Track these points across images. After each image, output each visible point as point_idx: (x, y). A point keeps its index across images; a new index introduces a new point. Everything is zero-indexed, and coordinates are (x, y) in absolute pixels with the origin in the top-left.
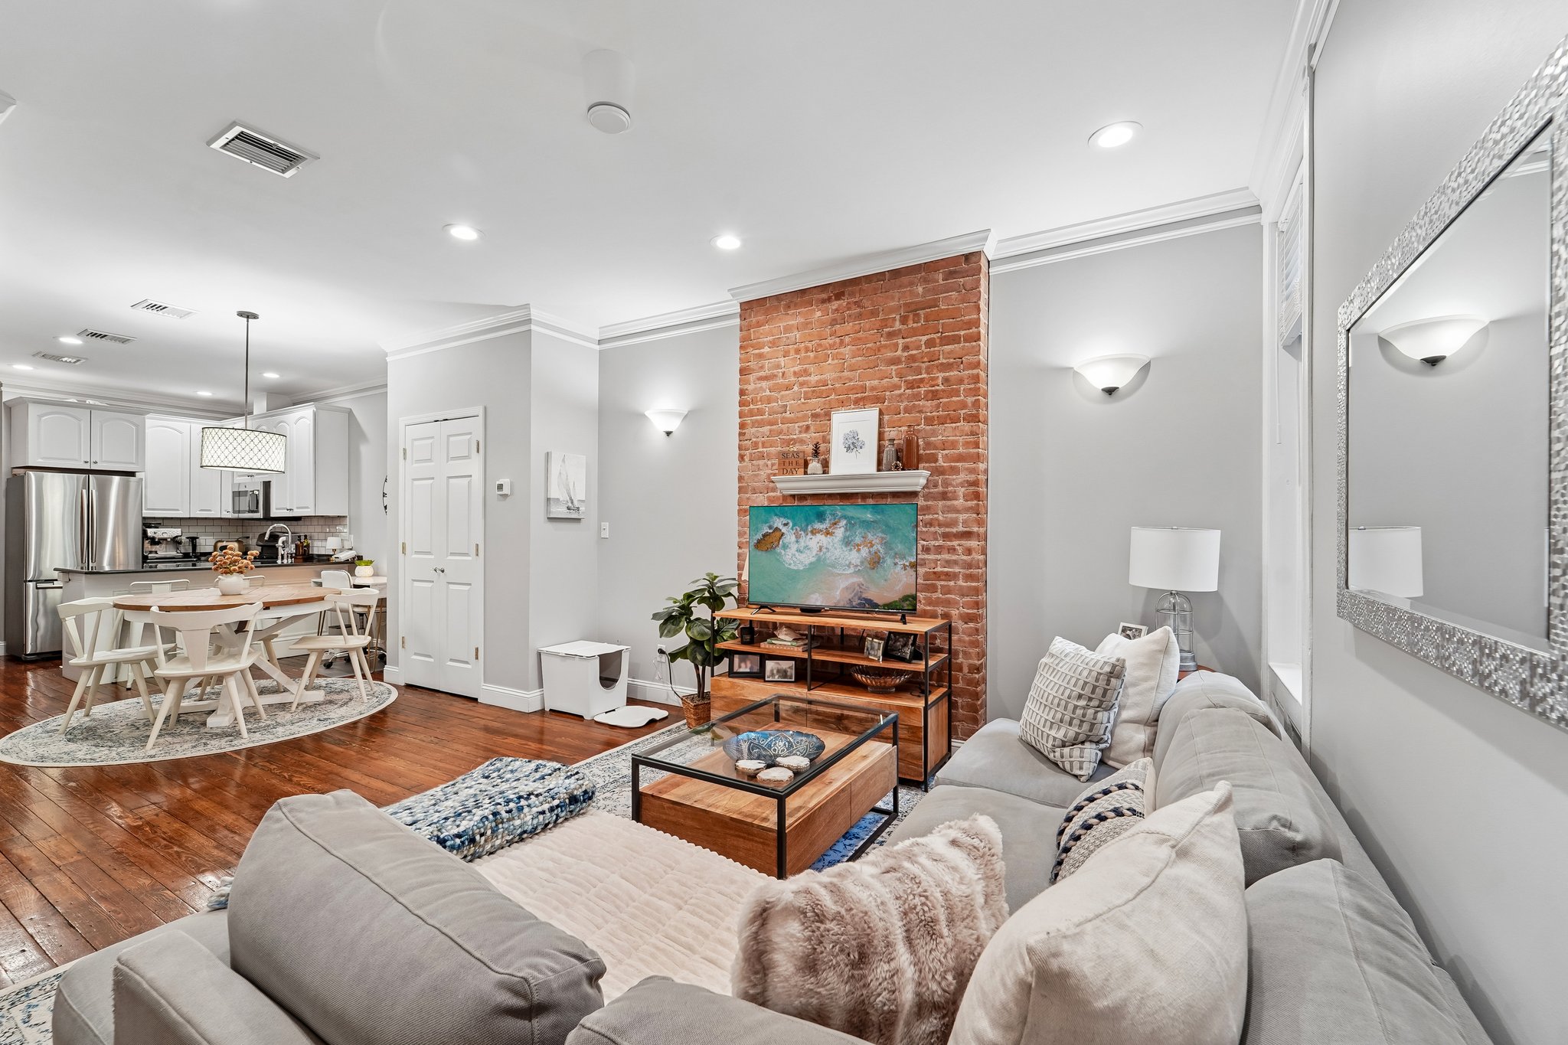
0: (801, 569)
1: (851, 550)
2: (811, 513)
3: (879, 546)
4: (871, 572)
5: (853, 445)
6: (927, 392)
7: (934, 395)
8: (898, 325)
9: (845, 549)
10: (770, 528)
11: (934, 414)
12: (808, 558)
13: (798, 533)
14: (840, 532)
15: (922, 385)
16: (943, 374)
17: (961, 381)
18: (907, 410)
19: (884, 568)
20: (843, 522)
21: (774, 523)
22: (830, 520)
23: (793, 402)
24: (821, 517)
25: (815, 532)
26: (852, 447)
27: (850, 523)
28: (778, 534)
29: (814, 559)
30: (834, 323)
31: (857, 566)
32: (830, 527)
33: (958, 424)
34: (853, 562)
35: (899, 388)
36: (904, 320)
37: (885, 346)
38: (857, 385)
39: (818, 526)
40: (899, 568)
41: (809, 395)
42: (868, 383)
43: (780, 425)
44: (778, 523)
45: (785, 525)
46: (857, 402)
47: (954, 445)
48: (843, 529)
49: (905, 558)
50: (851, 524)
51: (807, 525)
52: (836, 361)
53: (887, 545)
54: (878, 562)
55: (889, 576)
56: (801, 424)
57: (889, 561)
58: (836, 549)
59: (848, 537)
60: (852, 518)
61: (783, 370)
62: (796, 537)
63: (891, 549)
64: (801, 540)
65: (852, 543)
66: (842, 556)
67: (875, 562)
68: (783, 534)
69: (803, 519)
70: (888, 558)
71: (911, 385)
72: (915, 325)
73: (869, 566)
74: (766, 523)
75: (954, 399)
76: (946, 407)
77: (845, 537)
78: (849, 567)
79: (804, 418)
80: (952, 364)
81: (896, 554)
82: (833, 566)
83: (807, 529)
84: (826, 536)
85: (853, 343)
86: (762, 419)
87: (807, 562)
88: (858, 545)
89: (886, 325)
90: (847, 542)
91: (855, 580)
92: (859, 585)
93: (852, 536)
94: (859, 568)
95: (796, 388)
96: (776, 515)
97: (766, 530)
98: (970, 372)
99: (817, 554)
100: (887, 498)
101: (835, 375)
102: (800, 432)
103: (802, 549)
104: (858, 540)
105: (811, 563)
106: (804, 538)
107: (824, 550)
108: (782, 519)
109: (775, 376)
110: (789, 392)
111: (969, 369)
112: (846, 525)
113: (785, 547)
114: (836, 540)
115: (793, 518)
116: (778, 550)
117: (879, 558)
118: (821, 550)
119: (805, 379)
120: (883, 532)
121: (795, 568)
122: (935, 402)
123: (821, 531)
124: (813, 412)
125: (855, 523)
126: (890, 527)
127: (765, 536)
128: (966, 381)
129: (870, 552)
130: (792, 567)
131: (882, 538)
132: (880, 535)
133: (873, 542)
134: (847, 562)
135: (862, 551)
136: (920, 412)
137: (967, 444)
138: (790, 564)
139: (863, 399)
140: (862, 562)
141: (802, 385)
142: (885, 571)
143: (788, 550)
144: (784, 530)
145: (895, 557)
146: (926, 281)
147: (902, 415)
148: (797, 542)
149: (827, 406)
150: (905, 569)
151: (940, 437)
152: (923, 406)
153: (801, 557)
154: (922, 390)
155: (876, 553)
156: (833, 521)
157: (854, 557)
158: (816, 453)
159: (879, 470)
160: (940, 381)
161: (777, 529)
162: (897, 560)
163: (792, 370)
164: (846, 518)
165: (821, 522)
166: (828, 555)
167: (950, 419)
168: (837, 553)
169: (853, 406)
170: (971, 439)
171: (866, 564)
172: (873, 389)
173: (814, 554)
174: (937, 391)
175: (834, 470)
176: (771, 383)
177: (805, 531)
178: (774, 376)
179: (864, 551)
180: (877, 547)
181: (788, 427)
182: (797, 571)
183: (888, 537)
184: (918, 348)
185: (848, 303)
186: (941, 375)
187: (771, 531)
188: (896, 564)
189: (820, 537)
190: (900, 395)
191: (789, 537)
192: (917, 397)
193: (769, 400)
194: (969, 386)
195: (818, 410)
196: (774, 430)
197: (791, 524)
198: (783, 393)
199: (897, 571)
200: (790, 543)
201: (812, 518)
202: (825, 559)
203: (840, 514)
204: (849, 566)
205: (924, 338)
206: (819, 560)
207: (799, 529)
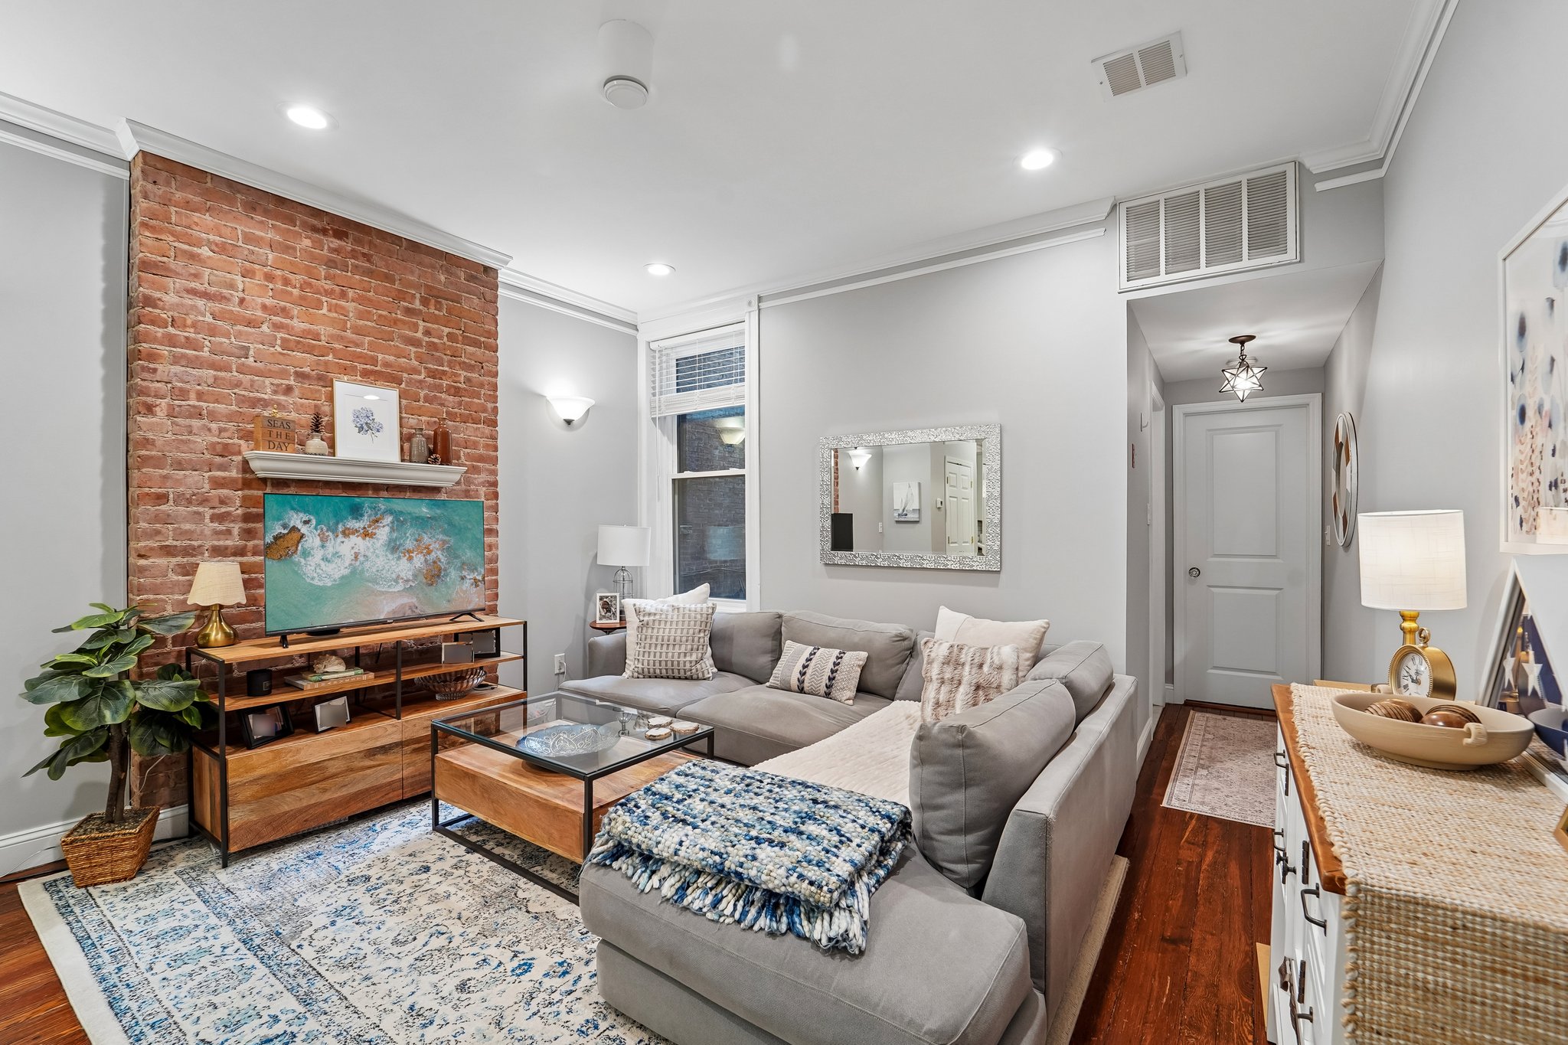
0: (329, 584)
1: (399, 558)
2: (342, 506)
3: (439, 553)
4: (427, 589)
5: (366, 425)
6: (449, 387)
7: (457, 392)
8: (417, 305)
9: (390, 556)
10: (285, 526)
11: (456, 410)
12: (337, 570)
13: (323, 534)
14: (383, 533)
15: (444, 378)
16: (465, 374)
17: (482, 385)
18: (427, 399)
19: (446, 583)
20: (389, 519)
21: (290, 520)
22: (369, 516)
23: (261, 346)
24: (356, 512)
25: (346, 533)
26: (365, 427)
27: (398, 520)
28: (295, 536)
29: (347, 572)
30: (330, 264)
31: (407, 581)
32: (370, 526)
33: (479, 426)
34: (403, 575)
35: (420, 373)
36: (425, 302)
37: (404, 322)
38: (366, 354)
39: (353, 524)
40: (467, 584)
41: (292, 345)
42: (380, 356)
43: (235, 374)
44: (296, 520)
45: (306, 522)
46: (365, 374)
47: (475, 445)
48: (387, 529)
49: (476, 569)
50: (399, 523)
51: (337, 523)
52: (335, 315)
53: (451, 552)
54: (439, 576)
55: (454, 596)
56: (276, 381)
57: (454, 574)
58: (377, 556)
59: (395, 540)
60: (401, 512)
61: (241, 295)
62: (322, 540)
63: (457, 557)
64: (328, 544)
65: (401, 548)
66: (387, 568)
67: (434, 575)
68: (302, 536)
69: (331, 515)
70: (452, 570)
71: (433, 374)
72: (437, 312)
73: (424, 581)
74: (279, 520)
75: (475, 400)
76: (468, 407)
77: (390, 541)
78: (397, 583)
79: (283, 374)
80: (473, 366)
81: (463, 564)
82: (375, 581)
83: (337, 529)
84: (364, 539)
85: (360, 300)
86: (197, 357)
87: (337, 576)
88: (409, 551)
89: (404, 299)
90: (394, 547)
91: (406, 600)
92: (410, 608)
93: (401, 538)
94: (411, 583)
95: (265, 328)
96: (293, 509)
97: (279, 530)
98: (490, 378)
99: (351, 565)
100: (406, 492)
101: (331, 330)
102: (275, 392)
103: (329, 557)
104: (409, 544)
105: (343, 577)
106: (333, 541)
107: (361, 559)
108: (301, 515)
109: (228, 300)
110: (253, 330)
111: (489, 376)
112: (392, 522)
113: (306, 554)
114: (378, 544)
115: (317, 514)
116: (296, 558)
117: (440, 570)
118: (356, 558)
119: (283, 320)
120: (444, 532)
121: (321, 584)
122: (457, 399)
123: (357, 531)
124: (298, 369)
125: (405, 520)
126: (454, 526)
127: (276, 538)
128: (486, 387)
129: (426, 561)
130: (316, 582)
131: (444, 542)
132: (441, 537)
133: (431, 548)
134: (394, 576)
135: (415, 560)
136: (442, 405)
137: (487, 446)
138: (313, 579)
139: (372, 372)
140: (415, 576)
141: (277, 327)
142: (449, 588)
143: (310, 558)
144: (304, 530)
145: (461, 568)
146: (448, 272)
147: (421, 403)
148: (323, 546)
149: (321, 368)
150: (477, 586)
151: (462, 435)
152: (445, 400)
153: (328, 568)
154: (445, 383)
155: (434, 562)
156: (373, 518)
157: (405, 568)
158: (316, 427)
159: (403, 460)
160: (462, 379)
161: (294, 529)
162: (464, 573)
163: (260, 300)
164: (391, 514)
165: (357, 519)
166: (367, 565)
167: (472, 419)
168: (380, 562)
169: (359, 378)
170: (490, 442)
171: (421, 578)
172: (386, 364)
173: (347, 564)
174: (459, 388)
175: (342, 453)
176: (217, 306)
177: (334, 531)
178: (223, 298)
179: (419, 561)
180: (438, 554)
181: (252, 381)
182: (323, 589)
183: (452, 541)
184: (440, 338)
185: (353, 250)
186: (463, 373)
187: (286, 531)
188: (463, 578)
189: (355, 540)
190: (420, 382)
191: (312, 540)
192: (438, 388)
193: (213, 331)
194: (489, 393)
195: (307, 370)
196: (223, 379)
197: (314, 522)
198: (239, 327)
199: (464, 588)
200: (313, 549)
201: (344, 513)
202: (362, 571)
203: (383, 507)
204: (396, 581)
205: (447, 330)
206: (354, 572)
207: (325, 529)
